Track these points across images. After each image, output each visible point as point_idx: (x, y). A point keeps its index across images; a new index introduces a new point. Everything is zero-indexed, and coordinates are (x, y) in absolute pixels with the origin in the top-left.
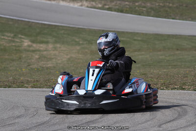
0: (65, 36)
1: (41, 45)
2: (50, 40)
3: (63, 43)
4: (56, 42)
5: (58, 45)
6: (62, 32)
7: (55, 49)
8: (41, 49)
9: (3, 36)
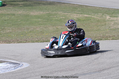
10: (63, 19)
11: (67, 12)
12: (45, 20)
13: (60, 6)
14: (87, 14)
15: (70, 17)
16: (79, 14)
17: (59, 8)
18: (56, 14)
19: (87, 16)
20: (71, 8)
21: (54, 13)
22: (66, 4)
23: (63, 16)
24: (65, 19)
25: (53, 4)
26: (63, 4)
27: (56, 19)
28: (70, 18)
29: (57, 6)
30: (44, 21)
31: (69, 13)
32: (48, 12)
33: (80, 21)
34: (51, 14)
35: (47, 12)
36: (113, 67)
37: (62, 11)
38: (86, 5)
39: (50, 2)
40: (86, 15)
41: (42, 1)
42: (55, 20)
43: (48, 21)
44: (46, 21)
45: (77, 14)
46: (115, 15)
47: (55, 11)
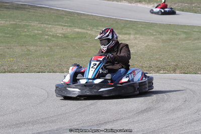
0: (143, 29)
1: (125, 36)
2: (132, 32)
3: (141, 34)
4: (136, 33)
5: (138, 36)
6: (140, 26)
7: (135, 39)
8: (125, 39)
9: (98, 29)
10: (38, 34)
11: (45, 24)
12: (8, 35)
13: (34, 12)
14: (80, 28)
15: (50, 31)
16: (66, 27)
17: (33, 15)
18: (28, 26)
19: (79, 30)
20: (53, 17)
21: (24, 23)
22: (44, 10)
23: (39, 29)
24: (42, 35)
25: (22, 8)
26: (40, 9)
27: (28, 33)
28: (50, 33)
29: (29, 12)
30: (6, 37)
31: (50, 24)
32: (14, 21)
33: (67, 39)
34: (19, 24)
35: (11, 22)
36: (122, 119)
37: (37, 21)
38: (79, 13)
39: (18, 5)
40: (77, 30)
41: (3, 2)
42: (25, 35)
43: (12, 37)
44: (9, 37)
45: (62, 27)
46: (125, 32)
47: (25, 20)
